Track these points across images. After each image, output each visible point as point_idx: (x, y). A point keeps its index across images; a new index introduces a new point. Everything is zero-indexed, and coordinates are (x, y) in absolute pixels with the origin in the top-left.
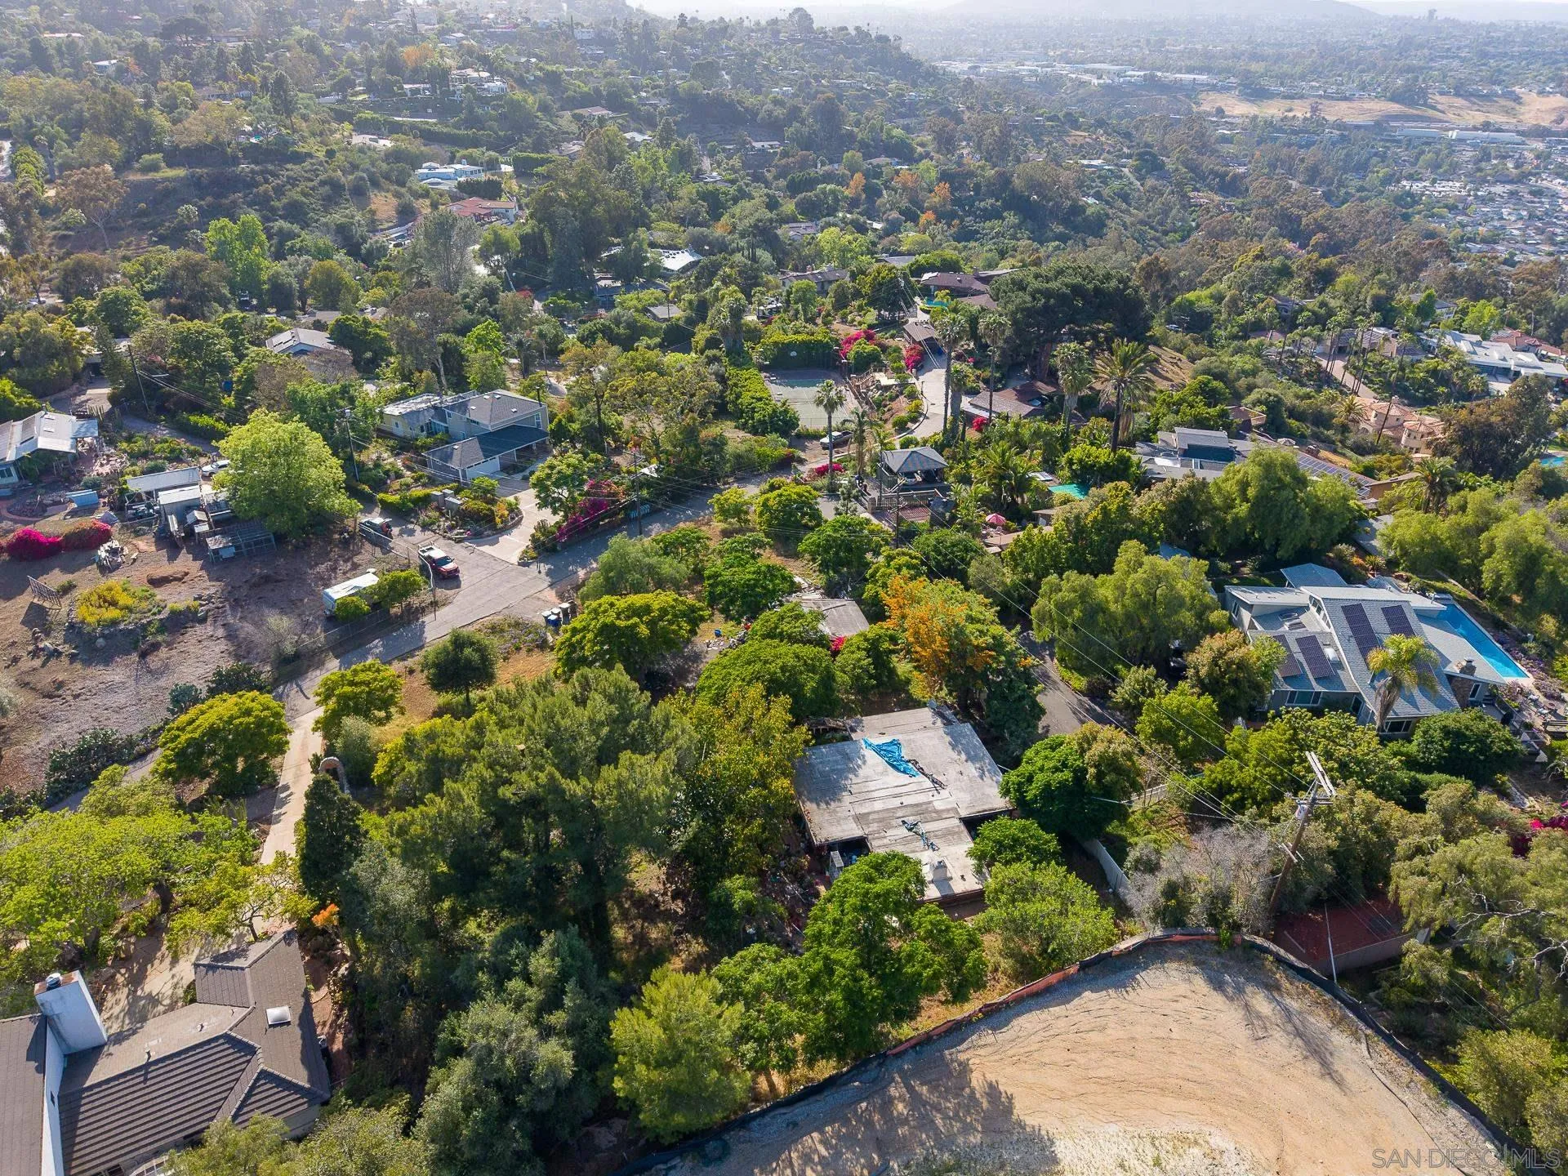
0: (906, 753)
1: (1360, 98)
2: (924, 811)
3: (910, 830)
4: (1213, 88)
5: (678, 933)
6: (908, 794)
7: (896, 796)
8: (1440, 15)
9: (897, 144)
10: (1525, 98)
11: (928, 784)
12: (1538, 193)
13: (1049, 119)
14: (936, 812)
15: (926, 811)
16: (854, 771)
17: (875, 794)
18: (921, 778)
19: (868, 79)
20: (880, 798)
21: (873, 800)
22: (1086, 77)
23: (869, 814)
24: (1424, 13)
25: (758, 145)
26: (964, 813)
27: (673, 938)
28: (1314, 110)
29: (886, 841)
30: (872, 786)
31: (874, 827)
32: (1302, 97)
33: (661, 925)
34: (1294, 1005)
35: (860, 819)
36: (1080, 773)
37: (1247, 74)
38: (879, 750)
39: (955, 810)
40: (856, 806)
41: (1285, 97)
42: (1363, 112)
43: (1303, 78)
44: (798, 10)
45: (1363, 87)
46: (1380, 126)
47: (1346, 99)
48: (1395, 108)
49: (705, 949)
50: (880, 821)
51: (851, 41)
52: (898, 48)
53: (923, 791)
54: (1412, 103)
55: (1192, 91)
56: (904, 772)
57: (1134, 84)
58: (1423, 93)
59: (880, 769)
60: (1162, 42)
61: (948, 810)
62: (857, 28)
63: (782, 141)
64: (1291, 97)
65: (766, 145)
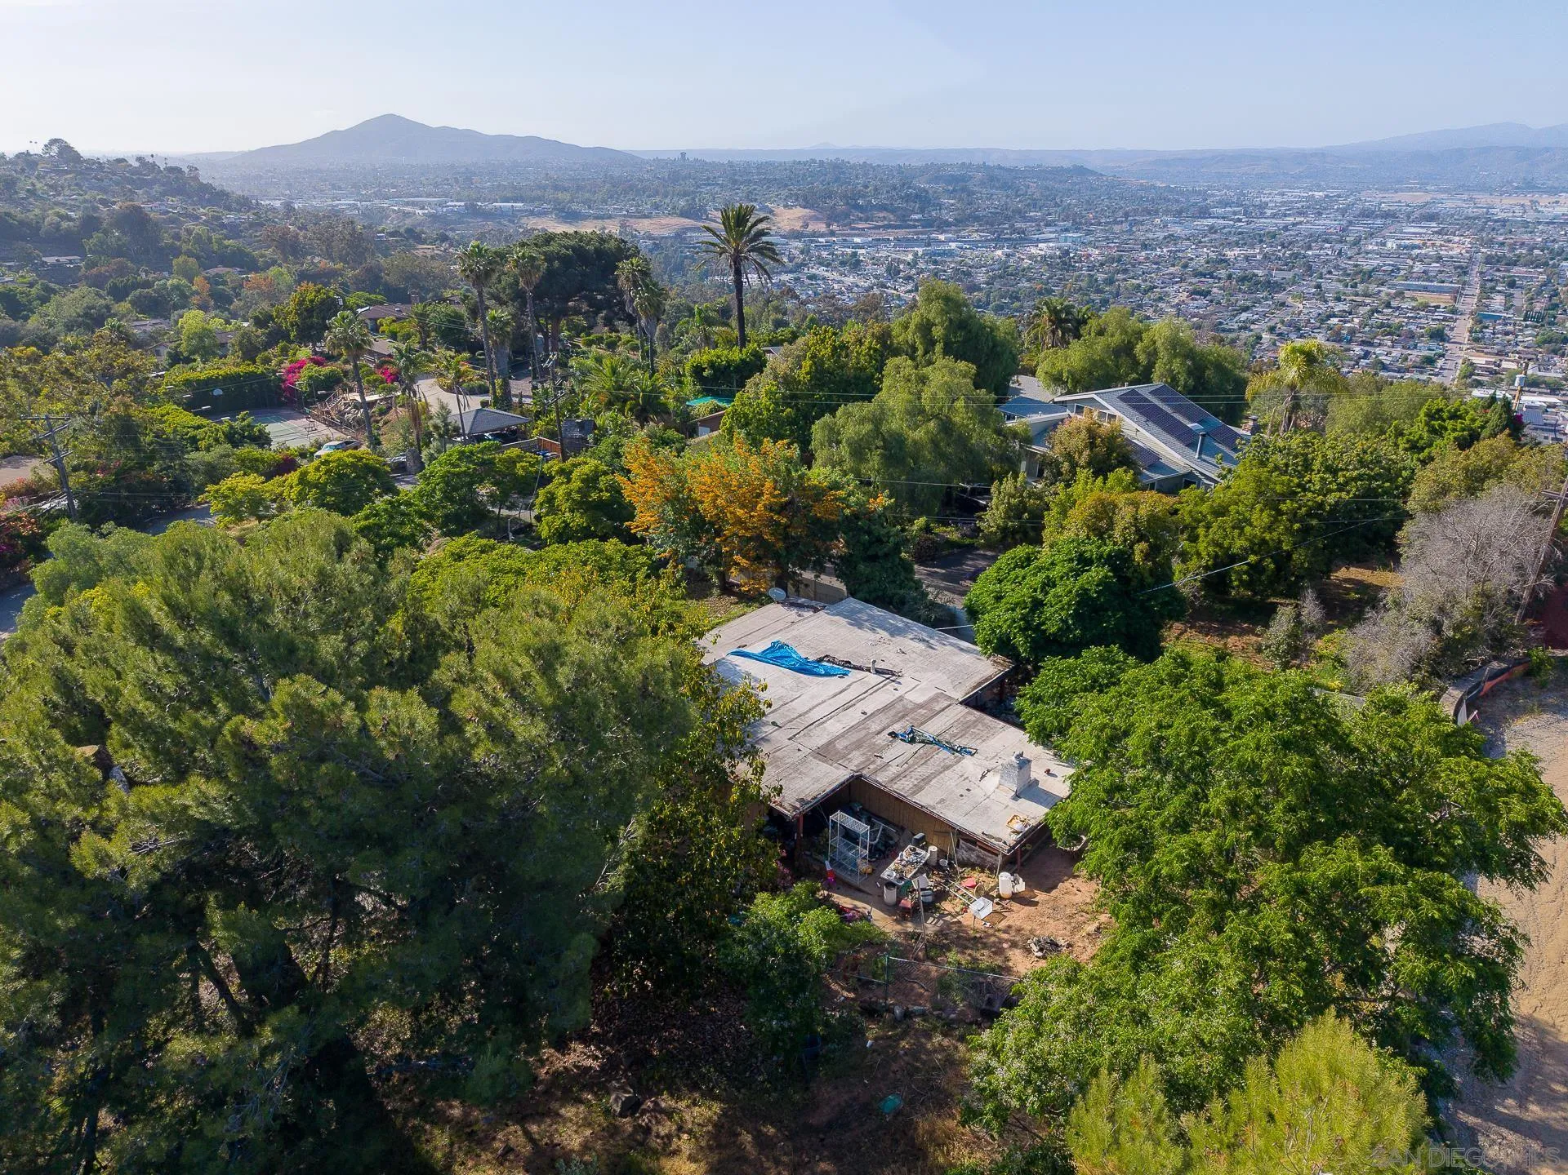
0: (806, 653)
1: (657, 216)
2: (905, 712)
3: (912, 741)
4: (532, 213)
5: (631, 1108)
6: (859, 699)
7: (847, 706)
8: (690, 157)
9: (234, 253)
10: (776, 211)
11: (874, 679)
12: (813, 277)
13: (392, 234)
14: (922, 705)
15: (908, 711)
17: (815, 715)
18: (855, 675)
19: (174, 204)
20: (827, 718)
21: (818, 723)
22: (409, 209)
23: (831, 743)
24: (678, 156)
25: (51, 260)
26: (960, 695)
27: (627, 1124)
28: (623, 226)
30: (799, 706)
31: (857, 757)
32: (610, 217)
33: (568, 1111)
35: (825, 755)
36: (1119, 562)
37: (557, 202)
38: (765, 659)
39: (943, 696)
40: (800, 739)
41: (597, 218)
42: (663, 227)
43: (605, 202)
44: (54, 141)
45: (656, 207)
46: (680, 235)
47: (645, 217)
48: (687, 222)
49: (717, 1107)
50: (857, 746)
51: (135, 171)
52: (196, 178)
53: (875, 689)
54: (698, 218)
55: (513, 216)
56: (827, 674)
57: (457, 212)
58: (702, 209)
59: (793, 681)
60: (469, 179)
61: (934, 699)
62: (139, 159)
63: (83, 256)
64: (602, 218)
65: (63, 259)
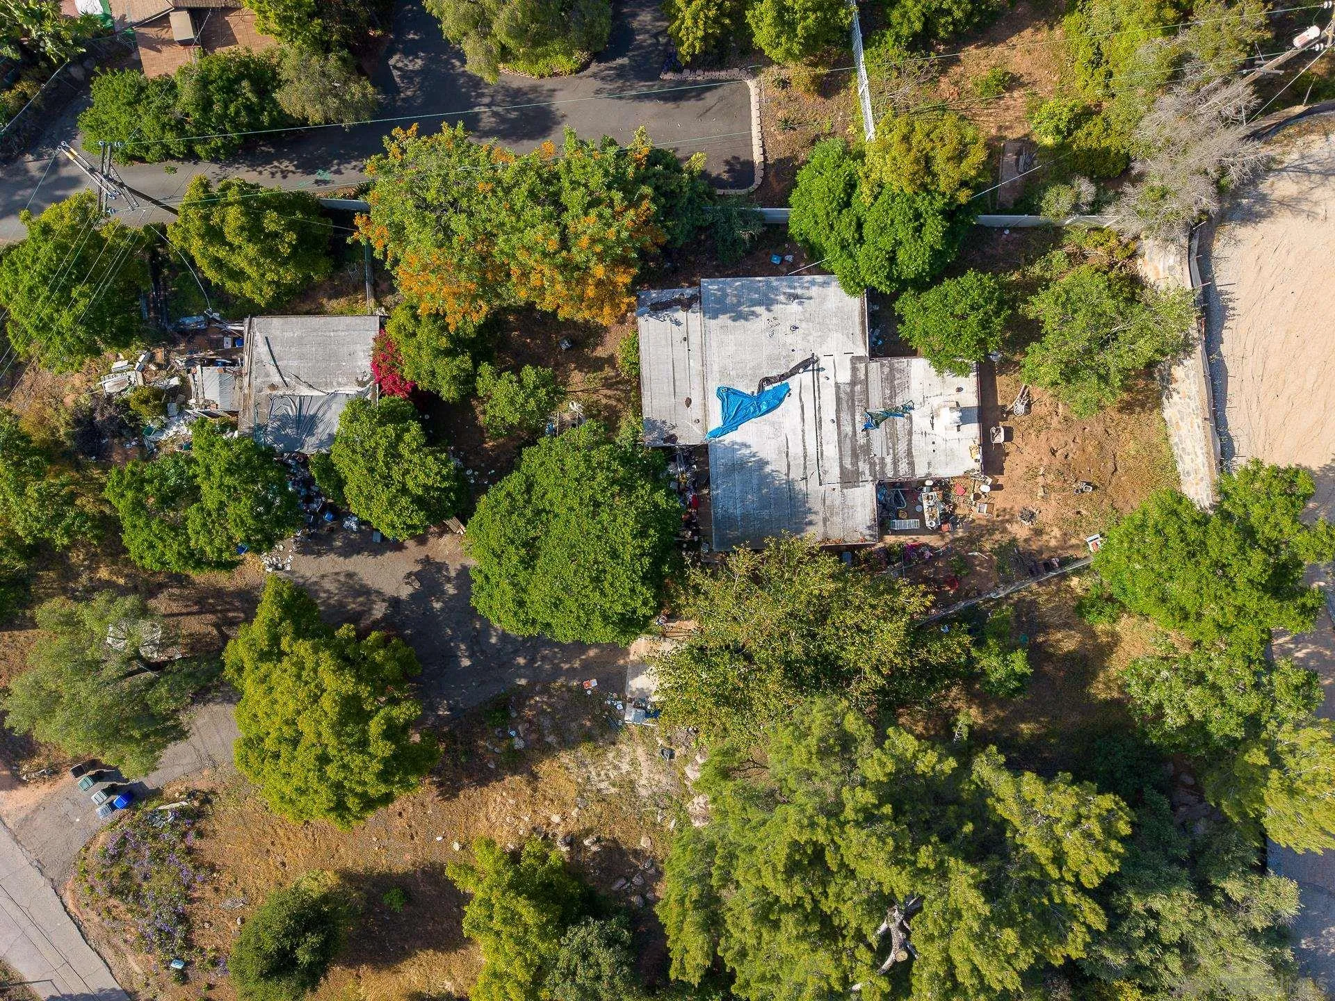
0: (748, 387)
2: (849, 398)
3: (877, 425)
6: (818, 409)
7: (819, 424)
11: (806, 377)
14: (853, 383)
15: (851, 396)
16: (762, 463)
17: (812, 450)
18: (793, 382)
20: (820, 444)
21: (820, 456)
23: (841, 466)
26: (863, 351)
29: (889, 460)
30: (796, 450)
31: (863, 467)
34: (1293, 157)
35: (849, 479)
38: (732, 421)
39: (856, 360)
40: (826, 479)
50: (855, 456)
53: (817, 390)
56: (779, 400)
59: (768, 429)
61: (854, 369)
